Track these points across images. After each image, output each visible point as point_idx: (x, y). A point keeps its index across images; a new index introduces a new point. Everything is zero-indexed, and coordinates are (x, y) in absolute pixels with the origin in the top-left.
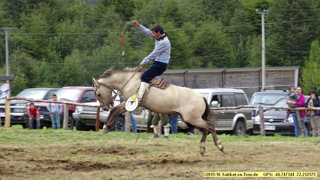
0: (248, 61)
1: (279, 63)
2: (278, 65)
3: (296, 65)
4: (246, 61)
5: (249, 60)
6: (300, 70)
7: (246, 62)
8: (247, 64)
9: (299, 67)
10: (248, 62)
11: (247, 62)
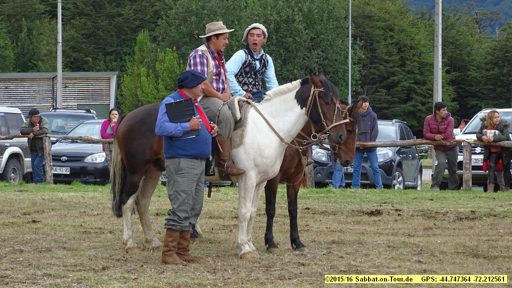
0: (35, 62)
1: (85, 66)
2: (84, 70)
3: (113, 70)
4: (33, 61)
5: (37, 61)
6: (119, 77)
7: (31, 63)
8: (33, 67)
9: (117, 73)
10: (35, 64)
11: (33, 64)
